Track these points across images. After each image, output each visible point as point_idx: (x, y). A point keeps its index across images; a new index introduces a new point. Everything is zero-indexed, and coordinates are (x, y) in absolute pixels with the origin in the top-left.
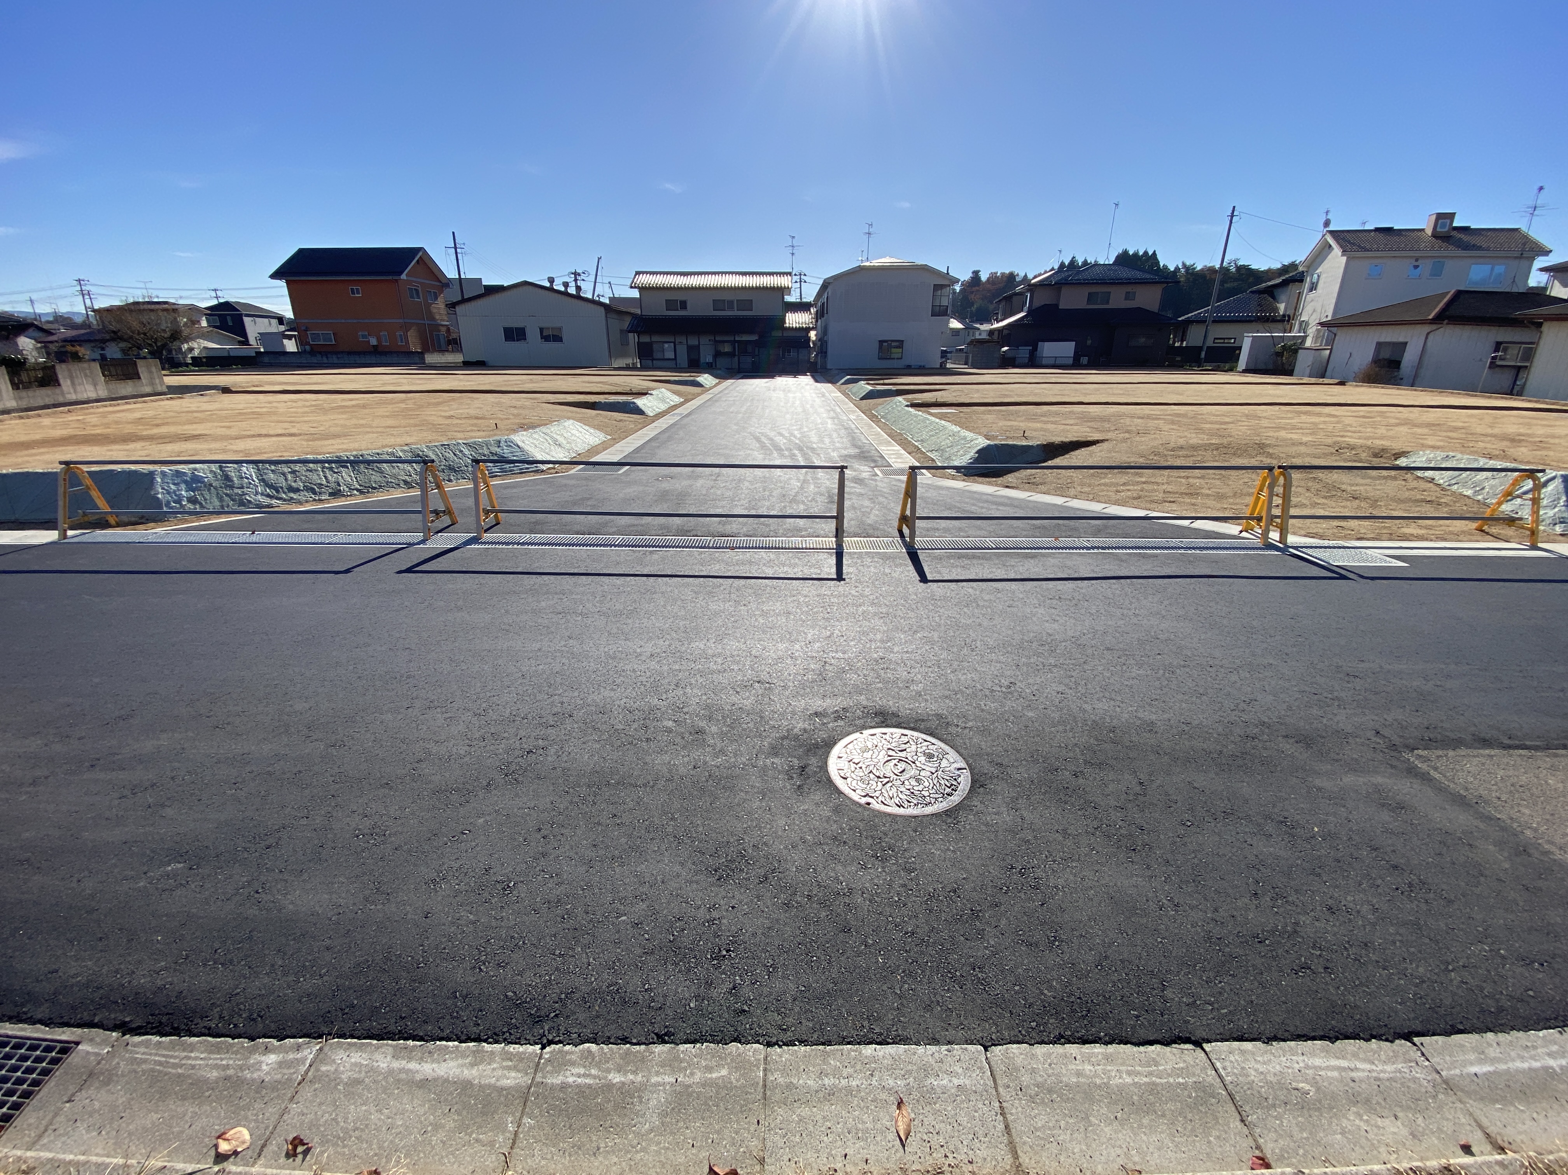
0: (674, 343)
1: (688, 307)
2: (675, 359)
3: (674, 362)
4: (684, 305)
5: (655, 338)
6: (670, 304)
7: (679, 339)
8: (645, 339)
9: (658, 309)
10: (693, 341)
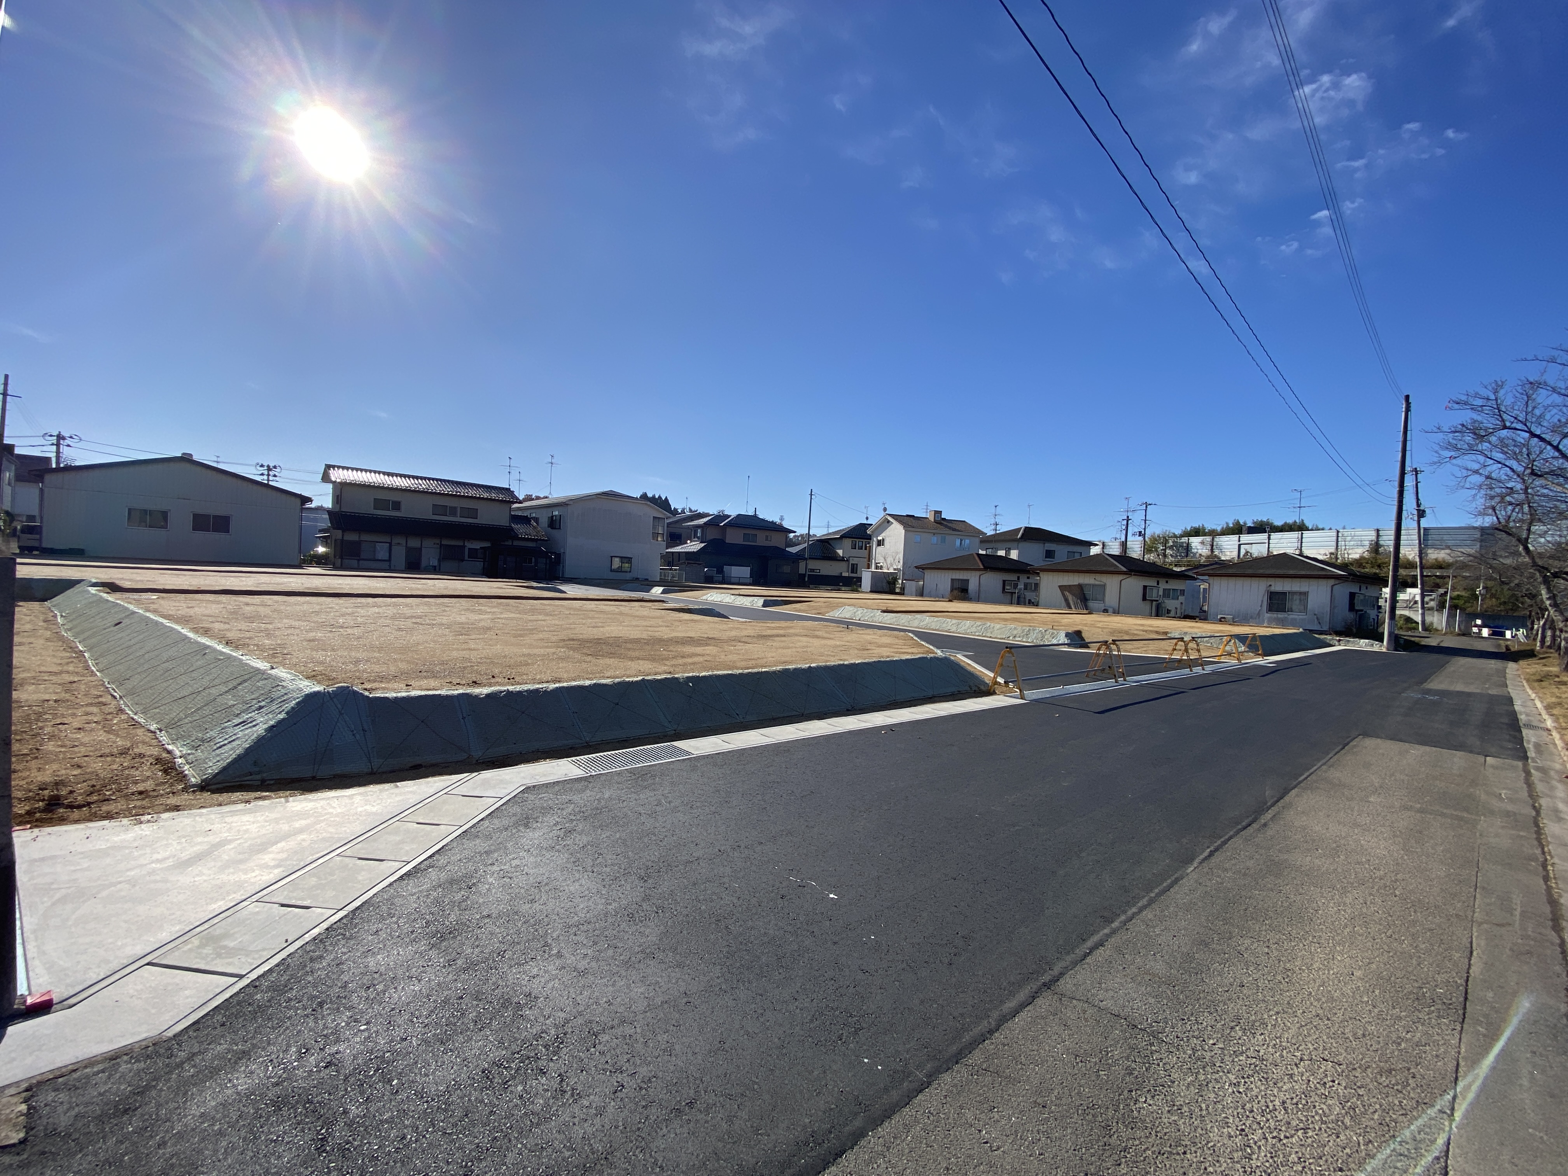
0: (390, 544)
1: (403, 507)
2: (390, 560)
3: (388, 563)
4: (397, 506)
5: (365, 537)
6: (379, 503)
7: (396, 540)
8: (352, 537)
9: (366, 507)
10: (414, 543)
